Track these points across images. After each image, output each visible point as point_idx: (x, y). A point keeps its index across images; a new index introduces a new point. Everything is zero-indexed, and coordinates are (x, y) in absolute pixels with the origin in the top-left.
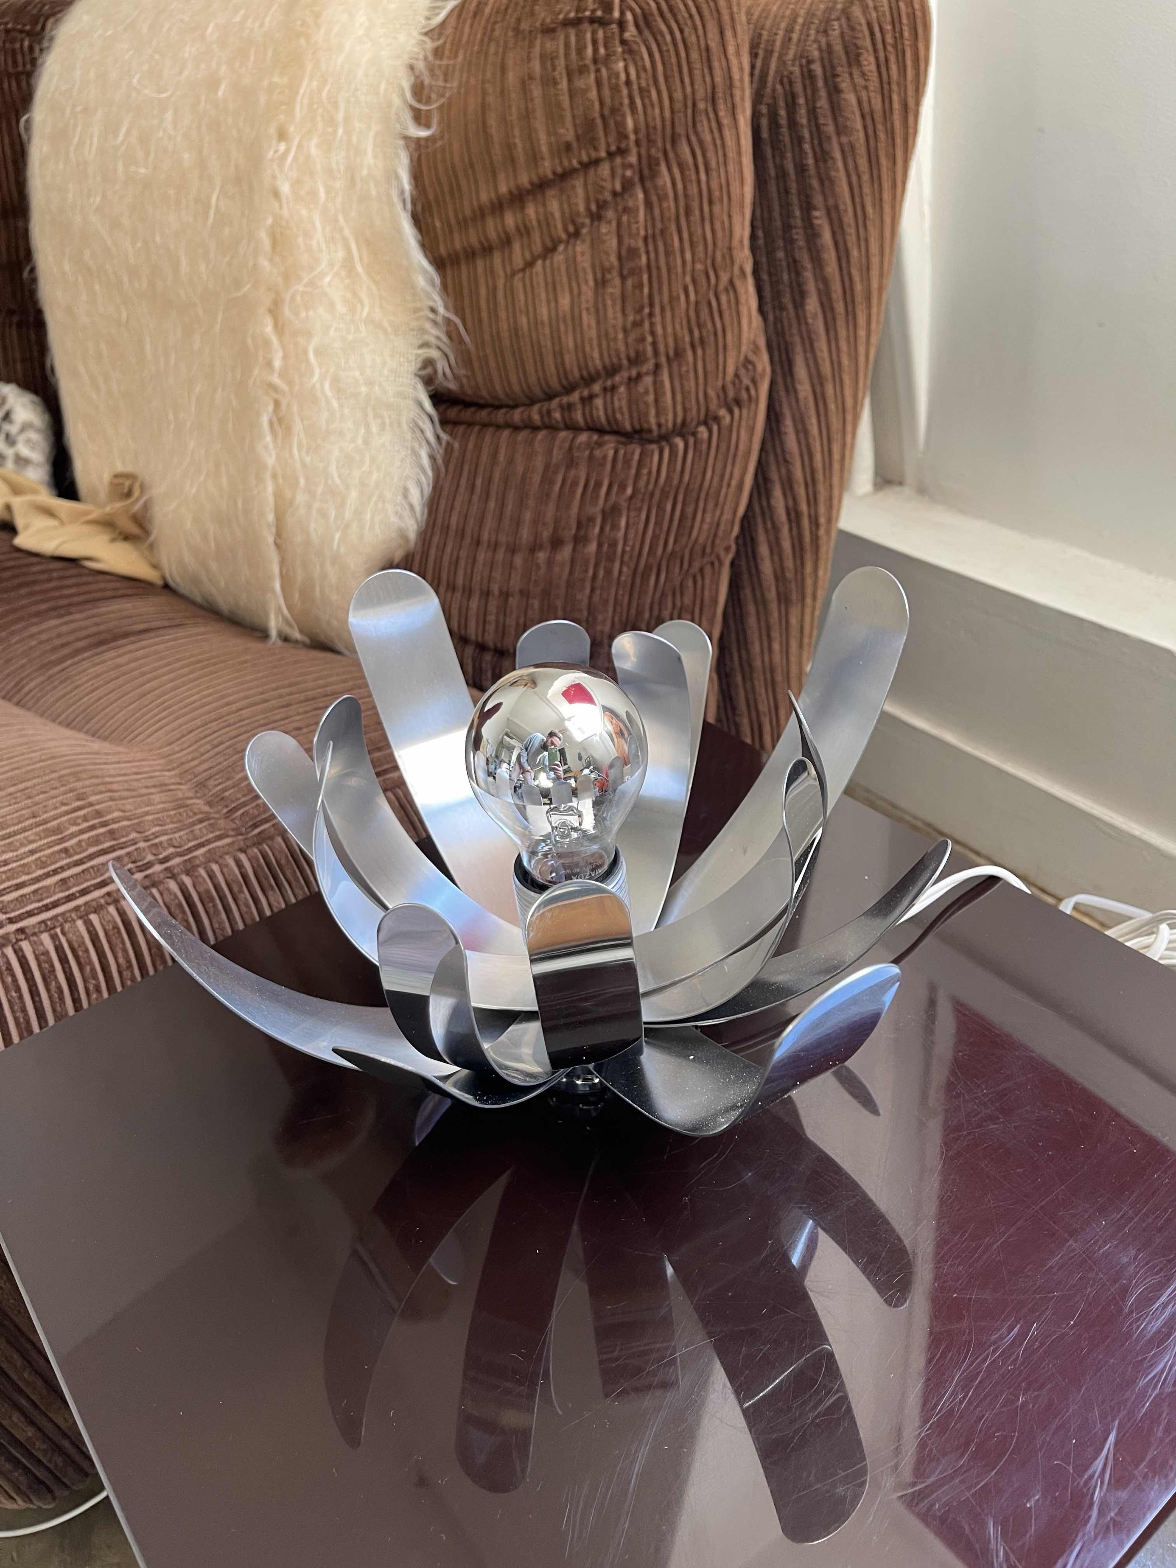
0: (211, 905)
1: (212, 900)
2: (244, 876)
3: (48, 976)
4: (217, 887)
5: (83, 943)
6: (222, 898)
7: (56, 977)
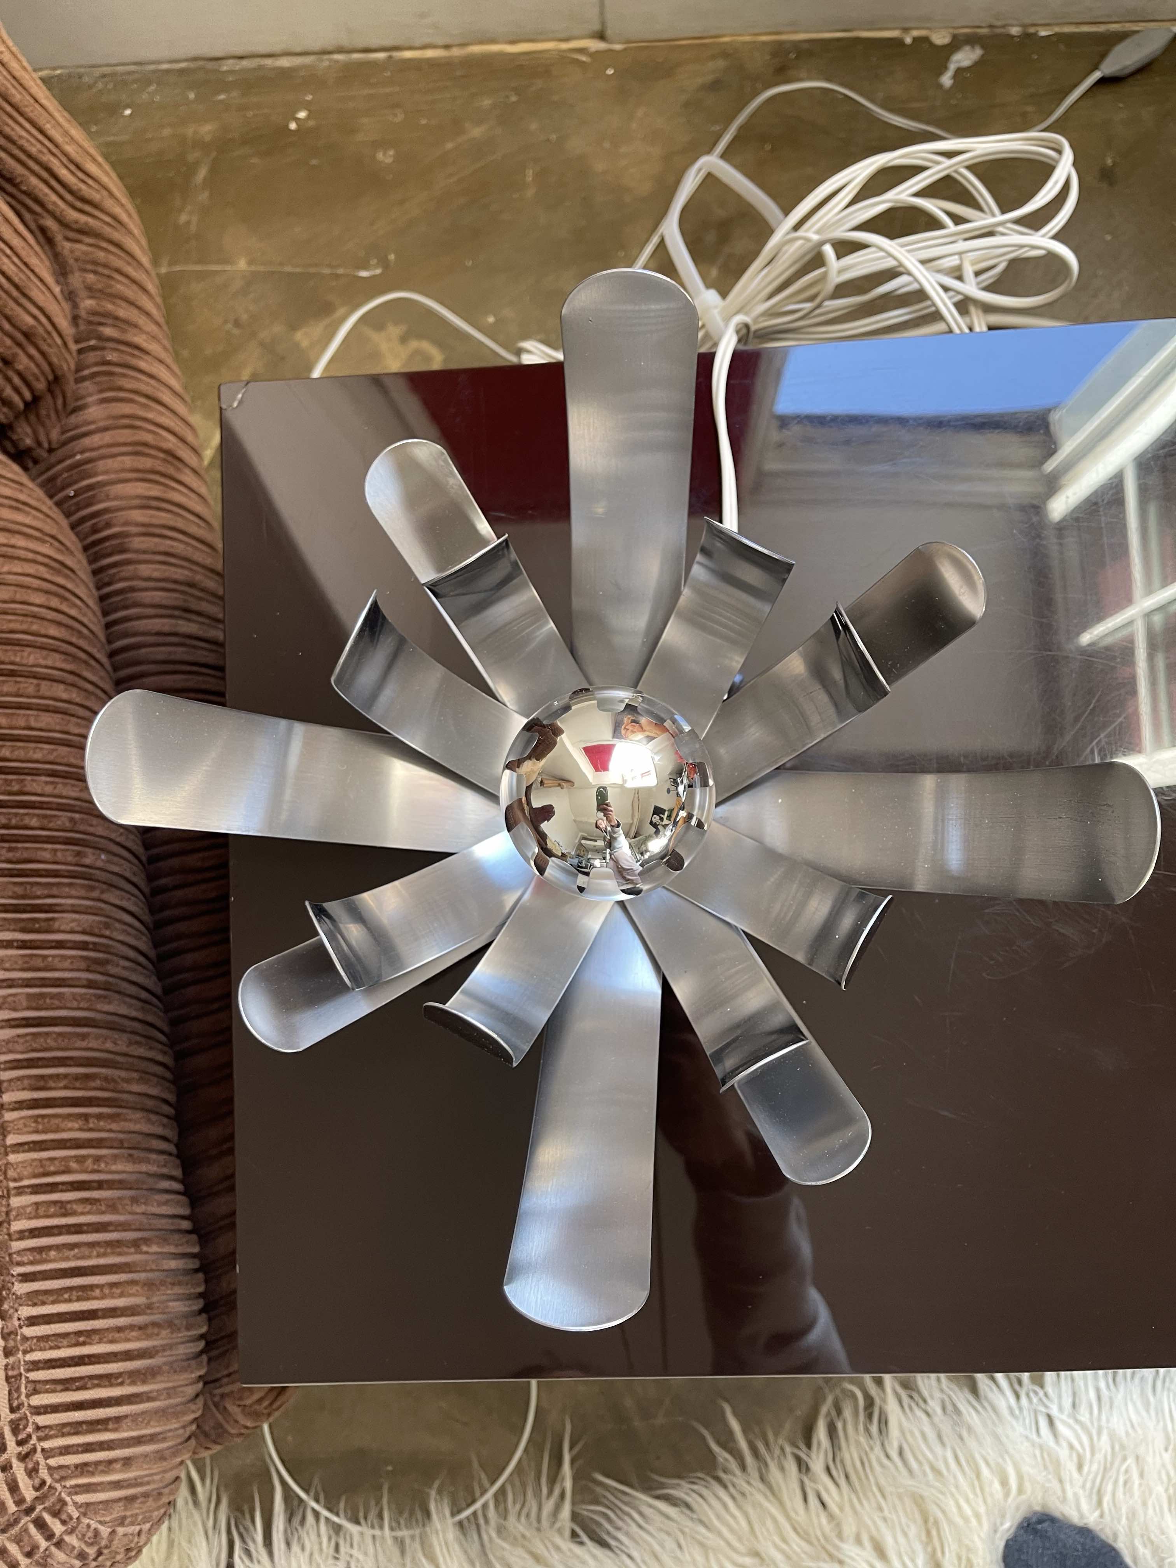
0: (48, 1001)
1: (42, 996)
2: (24, 945)
3: (63, 1209)
4: (28, 983)
5: (41, 1160)
6: (44, 983)
7: (69, 1202)
